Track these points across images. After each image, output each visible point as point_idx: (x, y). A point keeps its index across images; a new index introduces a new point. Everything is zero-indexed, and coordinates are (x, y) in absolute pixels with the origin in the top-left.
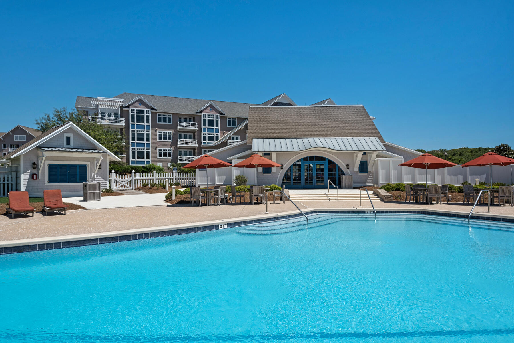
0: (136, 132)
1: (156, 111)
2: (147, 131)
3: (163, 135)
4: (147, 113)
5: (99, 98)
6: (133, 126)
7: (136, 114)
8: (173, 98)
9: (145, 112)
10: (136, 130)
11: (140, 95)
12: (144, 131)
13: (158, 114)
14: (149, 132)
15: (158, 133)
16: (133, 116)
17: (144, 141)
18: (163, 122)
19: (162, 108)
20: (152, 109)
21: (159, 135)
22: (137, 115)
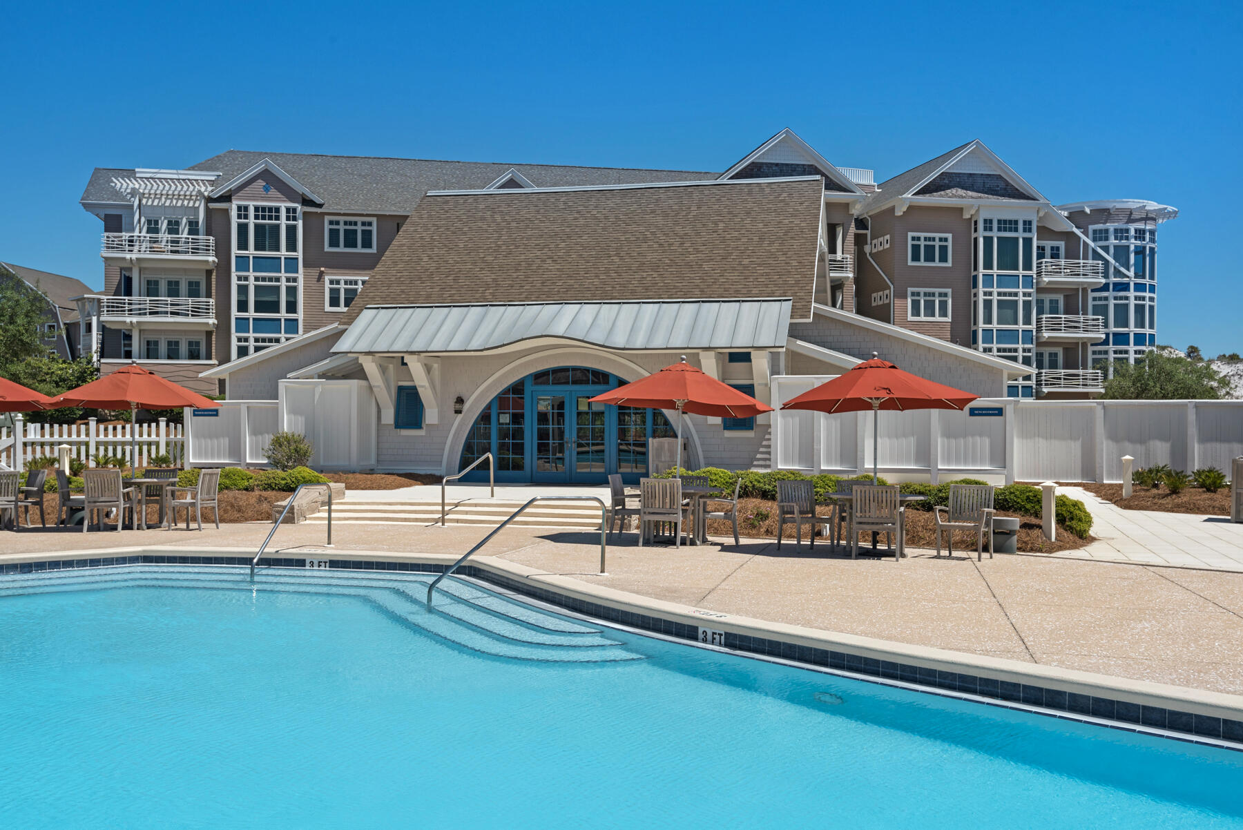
0: (252, 283)
1: (319, 210)
2: (288, 280)
3: (345, 290)
4: (288, 218)
5: (142, 172)
6: (243, 262)
7: (251, 221)
9: (283, 214)
10: (252, 275)
11: (270, 155)
12: (278, 279)
13: (327, 219)
14: (295, 280)
15: (327, 285)
16: (243, 229)
17: (278, 312)
18: (346, 246)
19: (340, 199)
20: (306, 202)
21: (331, 290)
22: (256, 226)
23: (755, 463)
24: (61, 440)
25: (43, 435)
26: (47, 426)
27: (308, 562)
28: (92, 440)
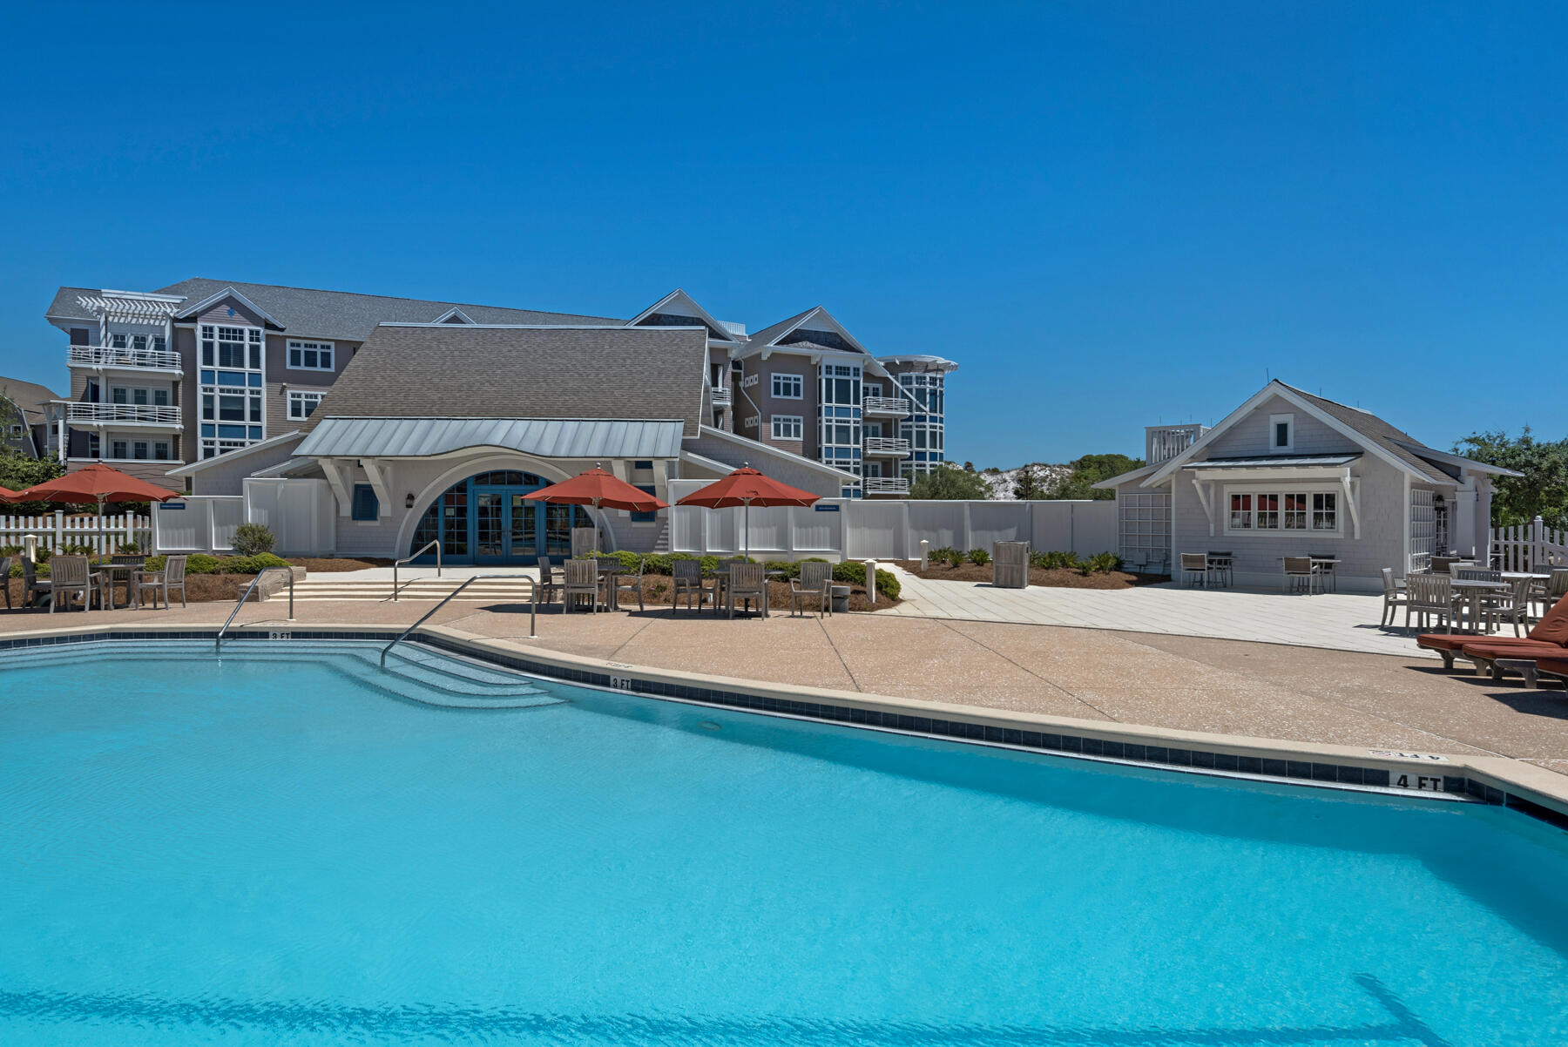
0: (217, 395)
1: (281, 334)
2: (252, 392)
3: (306, 402)
4: (251, 339)
5: (108, 293)
6: (208, 376)
7: (216, 340)
8: (347, 297)
9: (247, 335)
10: (217, 387)
11: (234, 284)
12: (242, 392)
13: (288, 341)
14: (259, 392)
15: (289, 398)
16: (208, 348)
17: (243, 419)
18: (306, 365)
19: (301, 325)
20: (269, 326)
21: (293, 402)
22: (221, 344)
23: (656, 547)
24: (26, 530)
25: (8, 526)
26: (12, 518)
27: (271, 634)
28: (59, 530)
